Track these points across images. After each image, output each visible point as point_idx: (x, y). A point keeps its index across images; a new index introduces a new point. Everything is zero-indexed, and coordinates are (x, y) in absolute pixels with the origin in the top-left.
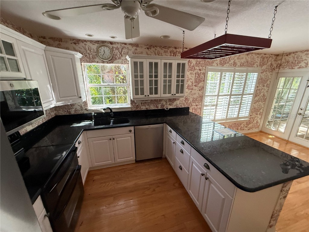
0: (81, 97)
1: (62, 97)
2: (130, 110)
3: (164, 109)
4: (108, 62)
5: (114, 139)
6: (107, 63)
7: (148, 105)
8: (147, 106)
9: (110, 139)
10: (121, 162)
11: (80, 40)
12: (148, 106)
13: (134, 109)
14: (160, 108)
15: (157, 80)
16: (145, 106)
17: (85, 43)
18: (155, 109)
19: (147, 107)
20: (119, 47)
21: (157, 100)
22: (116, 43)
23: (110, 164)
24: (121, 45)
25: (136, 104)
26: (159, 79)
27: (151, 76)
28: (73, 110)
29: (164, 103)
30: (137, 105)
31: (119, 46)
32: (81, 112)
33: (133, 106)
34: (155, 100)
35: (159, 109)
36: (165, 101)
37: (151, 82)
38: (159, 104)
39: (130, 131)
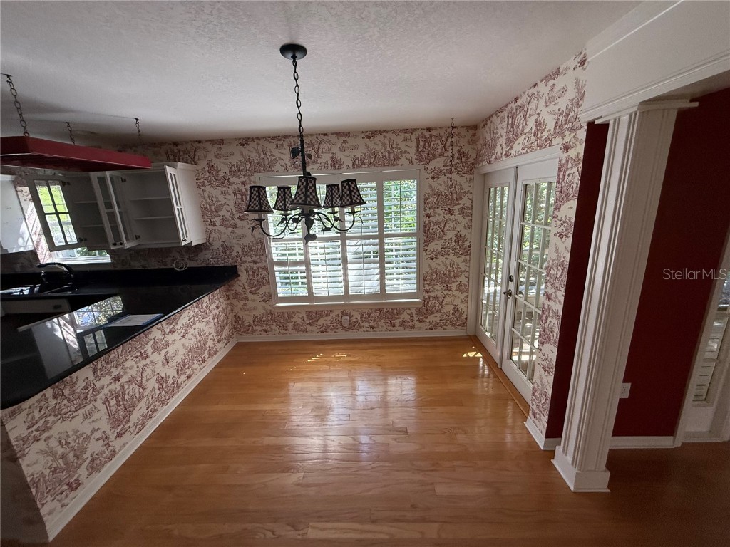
2: (111, 268)
14: (169, 265)
19: (143, 263)
21: (161, 249)
29: (178, 256)
32: (30, 271)
34: (156, 249)
36: (179, 252)
39: (57, 307)
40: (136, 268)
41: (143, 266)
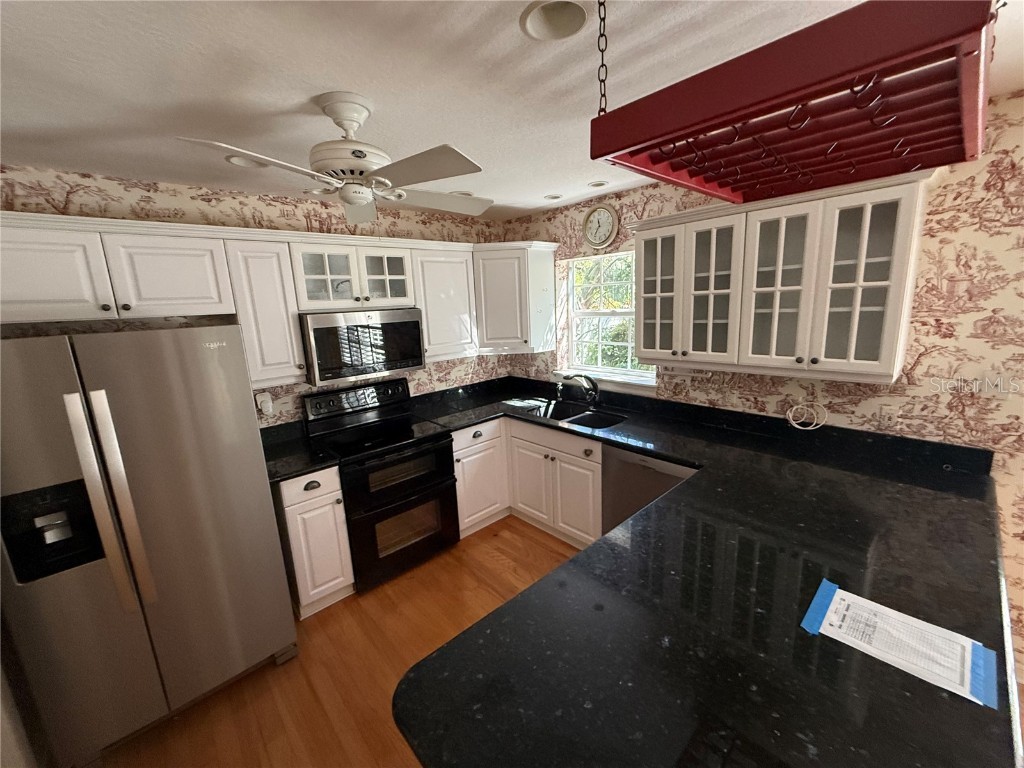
0: (526, 342)
1: (491, 339)
2: (652, 395)
3: (786, 421)
4: (609, 249)
5: (553, 459)
6: (605, 253)
7: (719, 391)
8: (713, 392)
9: (546, 457)
10: (564, 534)
11: (557, 209)
12: (720, 396)
13: (665, 396)
14: (771, 411)
15: (727, 297)
16: (708, 394)
17: (566, 212)
18: (748, 411)
19: (714, 396)
20: (636, 201)
21: (762, 377)
22: (631, 192)
23: (539, 522)
24: (642, 194)
25: (675, 381)
26: (734, 291)
27: (702, 284)
28: (534, 368)
29: (800, 396)
30: (677, 384)
31: (636, 197)
32: (544, 378)
33: (663, 385)
34: (750, 375)
35: (771, 414)
36: (806, 388)
37: (701, 303)
38: (771, 394)
39: (588, 453)
40: (697, 403)
41: (711, 402)
